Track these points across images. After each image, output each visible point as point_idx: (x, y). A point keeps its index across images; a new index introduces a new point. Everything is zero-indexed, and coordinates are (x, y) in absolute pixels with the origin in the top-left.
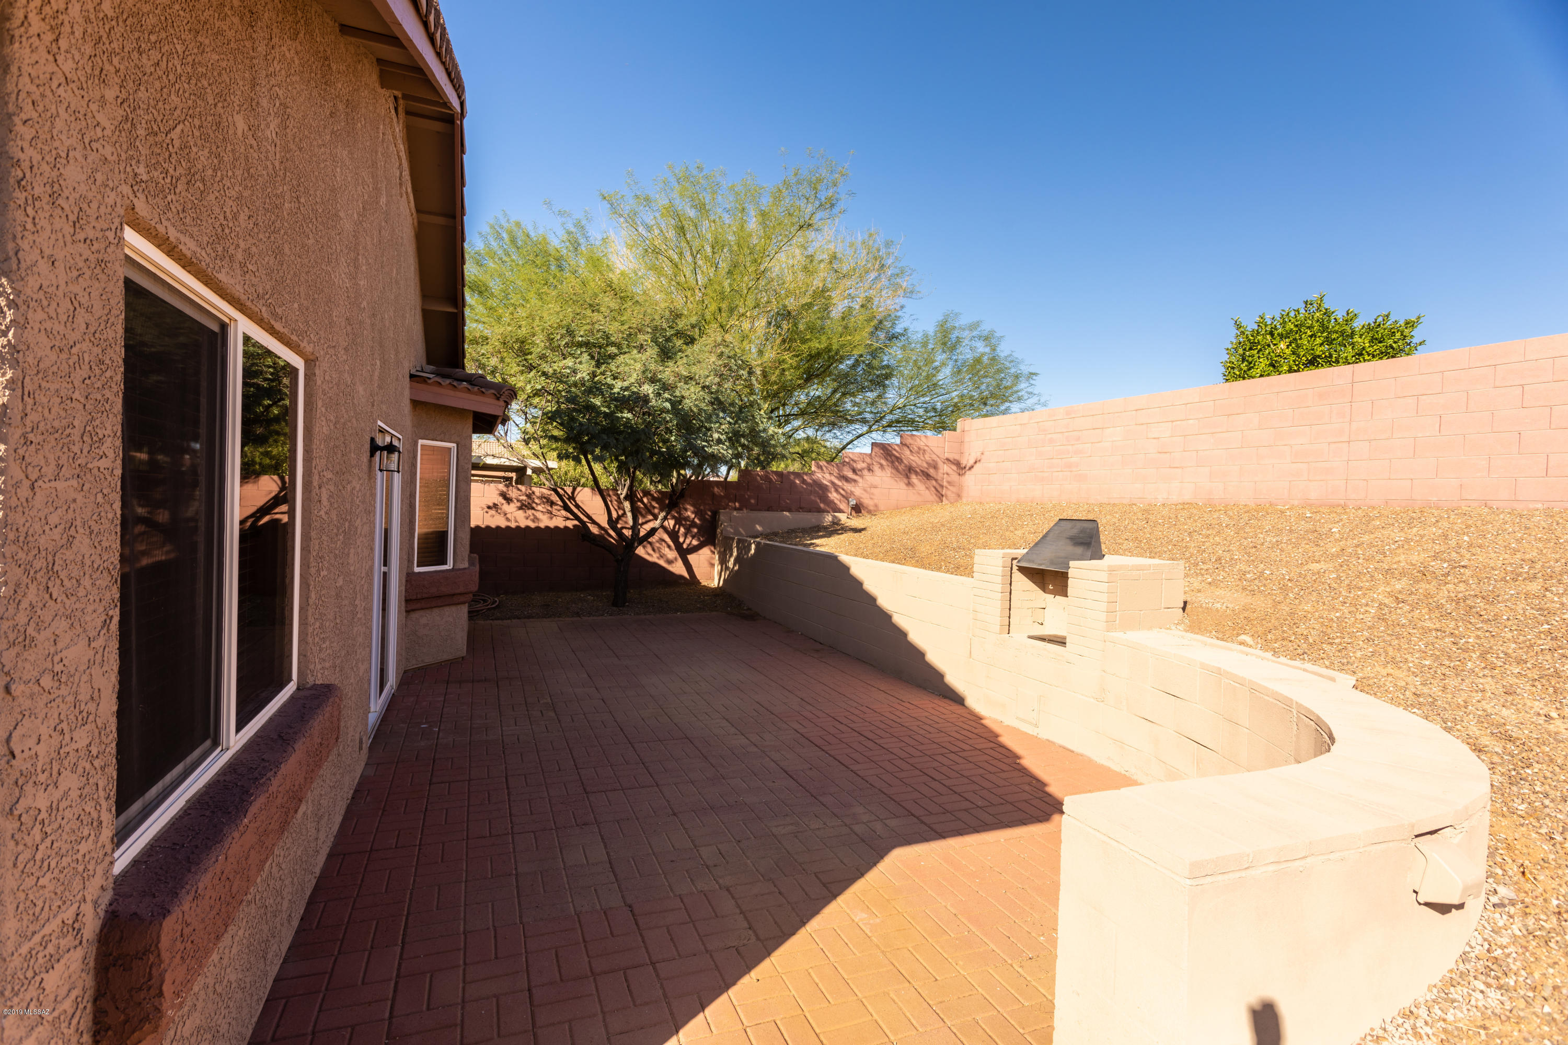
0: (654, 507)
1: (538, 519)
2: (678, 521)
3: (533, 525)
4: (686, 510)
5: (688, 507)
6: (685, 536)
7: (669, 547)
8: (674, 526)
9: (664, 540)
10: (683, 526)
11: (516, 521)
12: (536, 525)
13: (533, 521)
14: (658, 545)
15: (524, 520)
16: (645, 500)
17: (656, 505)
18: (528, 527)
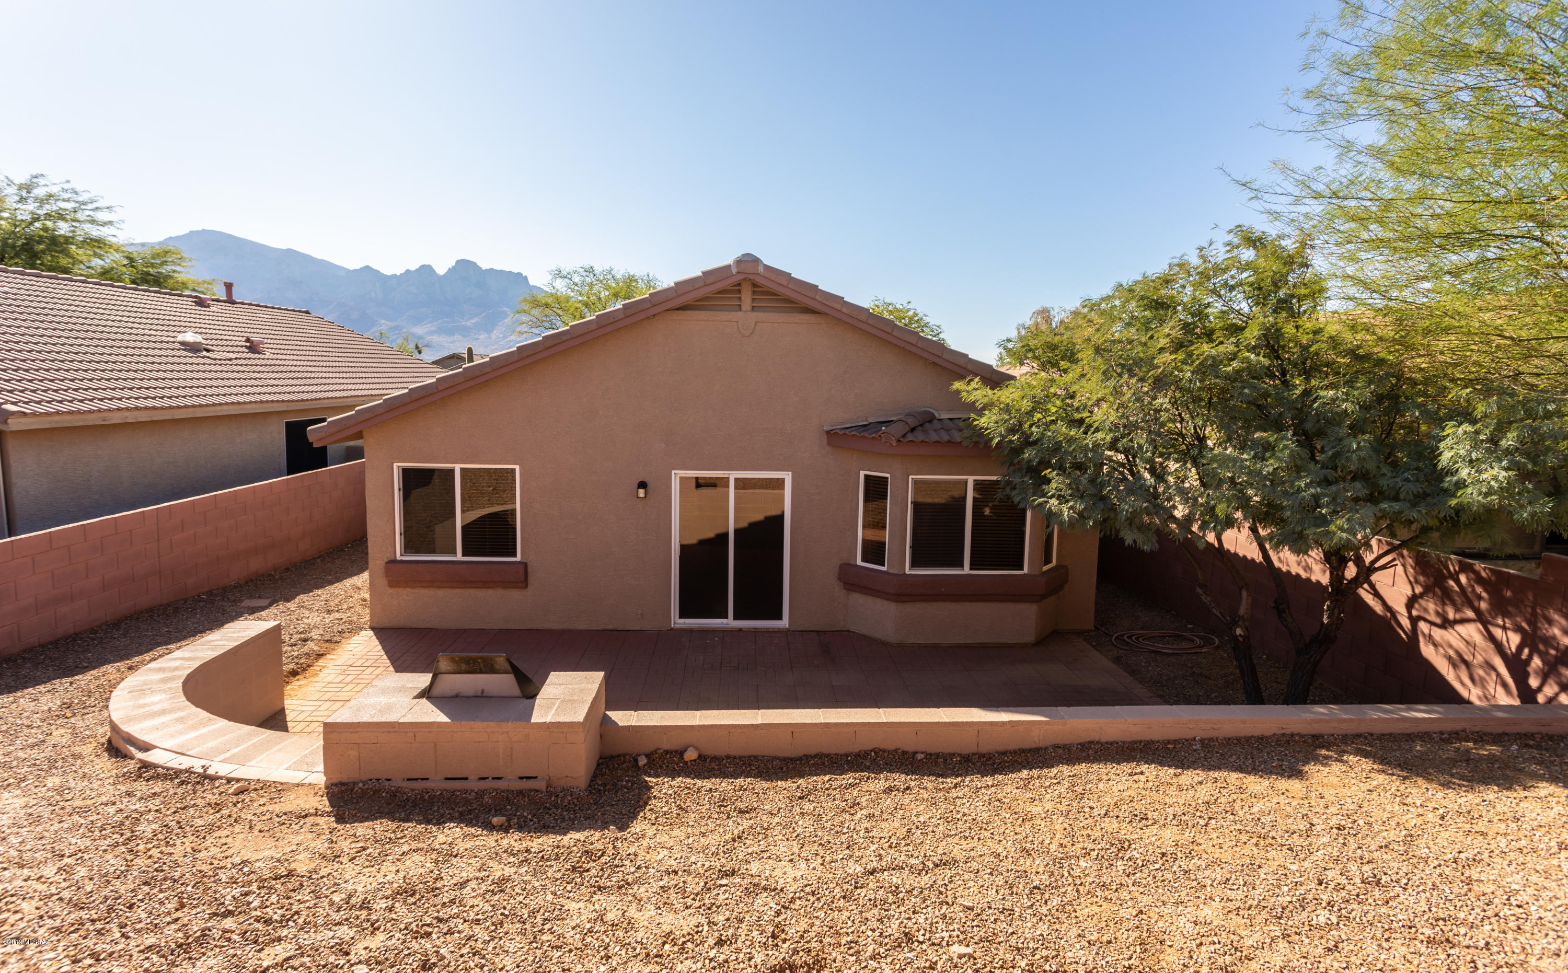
0: (1480, 598)
1: (1311, 569)
2: (1532, 640)
3: (1304, 575)
4: (1550, 622)
5: (1556, 617)
6: (1544, 678)
7: (1505, 685)
8: (1520, 648)
9: (1493, 668)
10: (1542, 655)
11: (1288, 565)
12: (1308, 575)
13: (1305, 571)
14: (1481, 672)
15: (1295, 565)
16: (1463, 579)
17: (1484, 595)
18: (1298, 575)
